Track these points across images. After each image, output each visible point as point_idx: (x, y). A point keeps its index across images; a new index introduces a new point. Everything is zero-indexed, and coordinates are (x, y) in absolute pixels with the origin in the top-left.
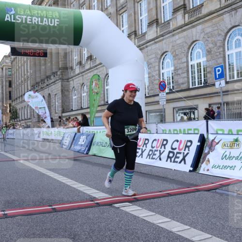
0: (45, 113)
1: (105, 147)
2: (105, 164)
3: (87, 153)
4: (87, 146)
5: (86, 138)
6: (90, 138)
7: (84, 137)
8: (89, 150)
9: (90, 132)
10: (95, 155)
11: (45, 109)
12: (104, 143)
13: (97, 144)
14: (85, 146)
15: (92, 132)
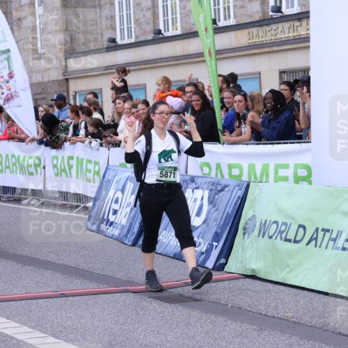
0: (11, 76)
1: (296, 242)
2: (306, 319)
3: (220, 267)
4: (217, 237)
5: (212, 202)
6: (227, 202)
7: (199, 193)
8: (227, 252)
9: (218, 166)
10: (253, 277)
11: (8, 59)
12: (294, 227)
13: (263, 231)
14: (210, 236)
15: (230, 167)
